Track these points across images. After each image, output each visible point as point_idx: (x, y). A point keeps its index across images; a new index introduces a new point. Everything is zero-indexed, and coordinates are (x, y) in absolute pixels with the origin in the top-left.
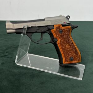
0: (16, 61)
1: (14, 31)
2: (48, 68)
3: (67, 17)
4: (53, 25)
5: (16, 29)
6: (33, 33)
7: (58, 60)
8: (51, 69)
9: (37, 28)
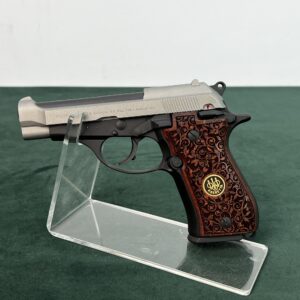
0: (49, 225)
1: (46, 131)
2: (146, 250)
3: (215, 87)
4: (171, 115)
5: (50, 126)
6: (105, 138)
7: (186, 226)
8: (157, 253)
9: (119, 123)
